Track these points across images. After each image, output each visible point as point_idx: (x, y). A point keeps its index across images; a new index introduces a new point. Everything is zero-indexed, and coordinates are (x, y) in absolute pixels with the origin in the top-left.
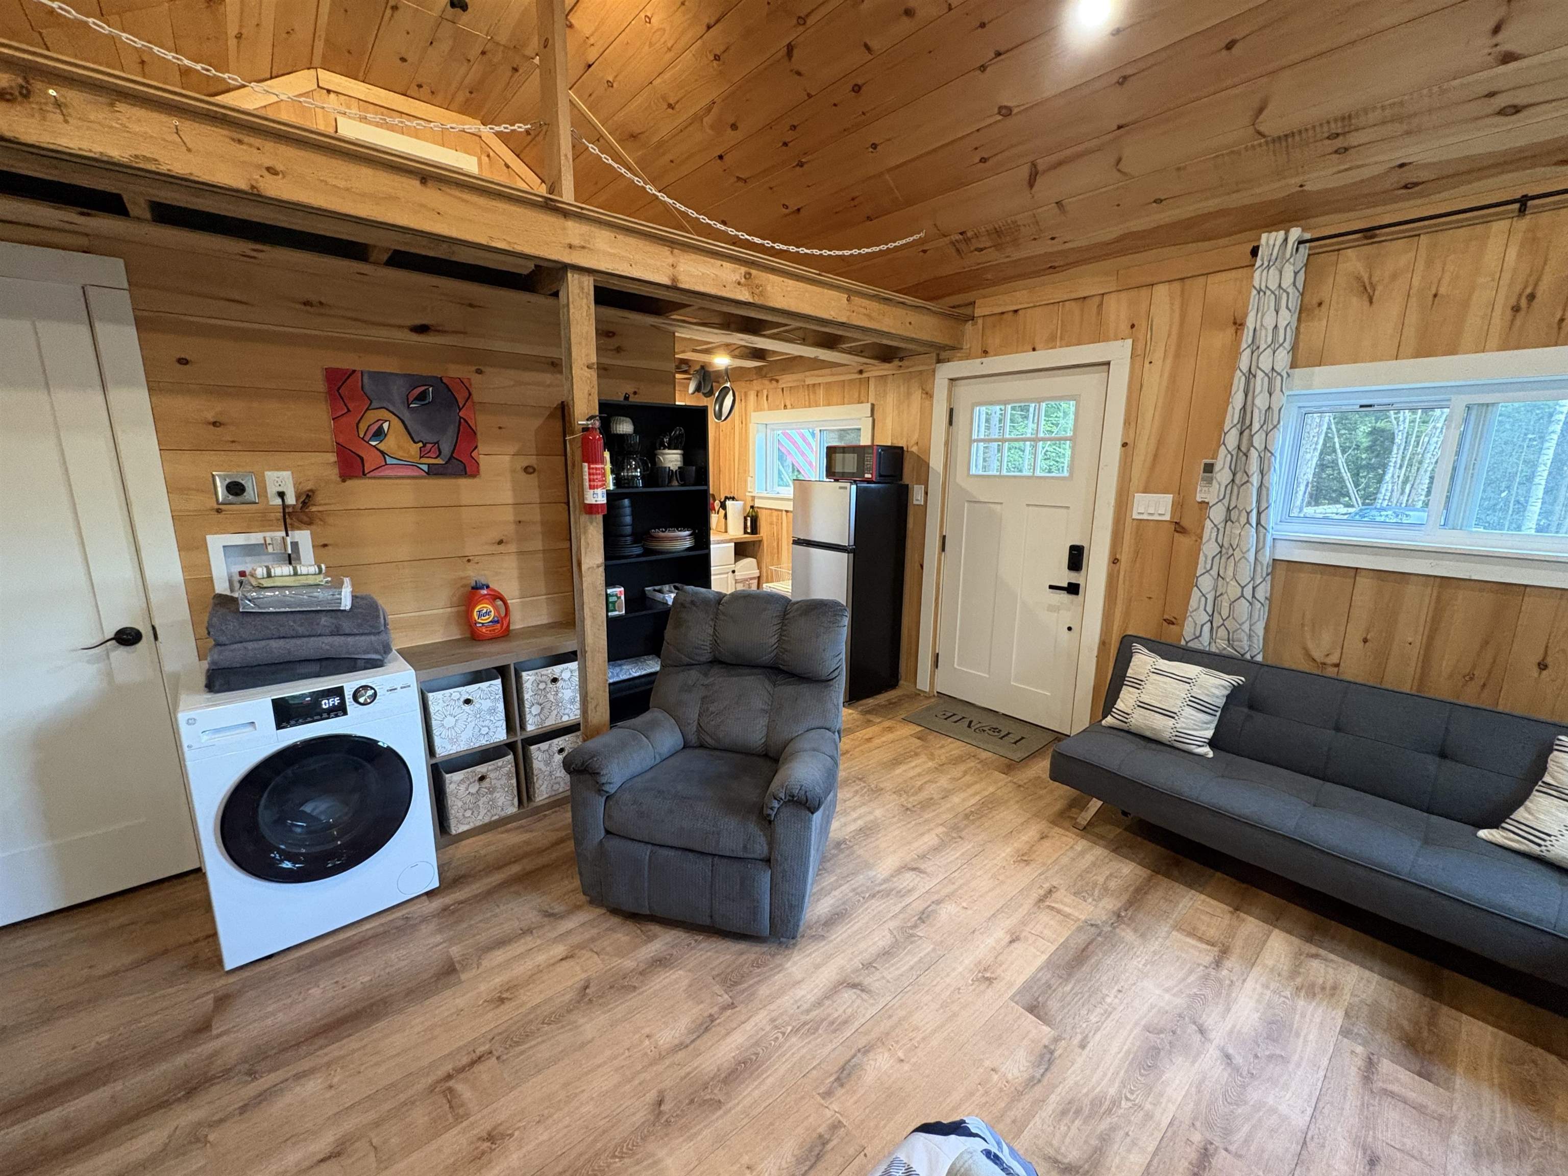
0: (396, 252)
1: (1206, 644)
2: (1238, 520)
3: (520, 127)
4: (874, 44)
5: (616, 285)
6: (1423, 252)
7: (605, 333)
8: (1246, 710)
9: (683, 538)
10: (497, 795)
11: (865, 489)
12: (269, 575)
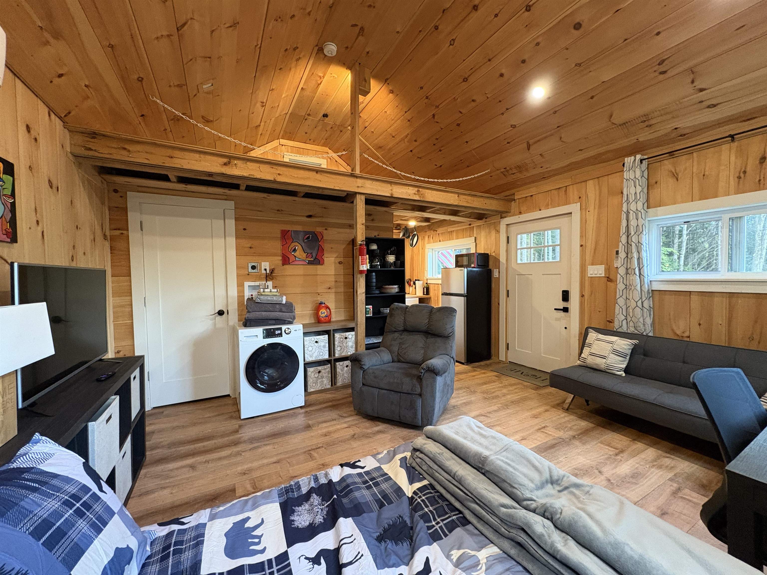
0: (306, 193)
1: (625, 329)
2: (631, 273)
3: (344, 153)
4: (463, 111)
5: (372, 198)
6: (695, 159)
7: (368, 215)
8: (642, 357)
9: (395, 288)
10: (324, 379)
11: (471, 271)
12: (264, 292)
